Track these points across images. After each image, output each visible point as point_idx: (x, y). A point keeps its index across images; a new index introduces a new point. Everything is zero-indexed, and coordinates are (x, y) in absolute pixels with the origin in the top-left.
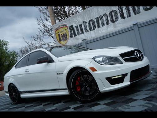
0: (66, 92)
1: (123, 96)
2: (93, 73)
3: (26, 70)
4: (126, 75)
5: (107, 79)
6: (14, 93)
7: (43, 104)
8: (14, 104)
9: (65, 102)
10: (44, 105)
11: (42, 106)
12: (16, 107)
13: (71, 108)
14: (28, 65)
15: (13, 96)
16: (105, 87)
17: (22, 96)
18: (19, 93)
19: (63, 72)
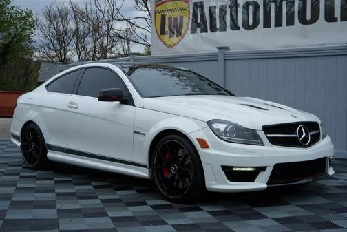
0: (144, 173)
1: (249, 207)
2: (201, 151)
3: (72, 103)
4: (263, 169)
5: (224, 168)
6: (33, 145)
7: (93, 184)
8: (28, 167)
9: (138, 191)
10: (95, 187)
11: (91, 187)
12: (35, 177)
13: (147, 205)
14: (77, 94)
15: (30, 150)
16: (216, 182)
17: (51, 155)
18: (45, 147)
19: (147, 131)
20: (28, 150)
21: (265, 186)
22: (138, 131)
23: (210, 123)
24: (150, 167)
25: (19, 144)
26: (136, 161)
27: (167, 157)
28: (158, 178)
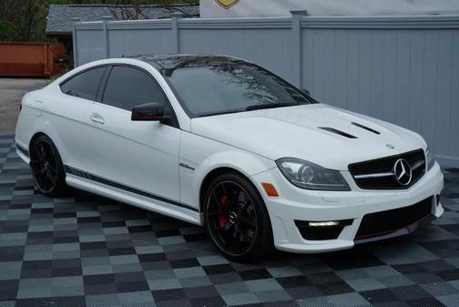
0: (194, 218)
1: (331, 269)
3: (96, 116)
4: (350, 222)
5: (298, 223)
6: (46, 164)
14: (102, 102)
15: (43, 171)
16: (288, 240)
17: (70, 179)
18: (63, 170)
19: (198, 165)
20: (40, 169)
21: (351, 243)
22: (185, 163)
23: (279, 162)
24: (202, 211)
25: (27, 160)
26: (183, 201)
27: (223, 201)
28: (212, 227)
